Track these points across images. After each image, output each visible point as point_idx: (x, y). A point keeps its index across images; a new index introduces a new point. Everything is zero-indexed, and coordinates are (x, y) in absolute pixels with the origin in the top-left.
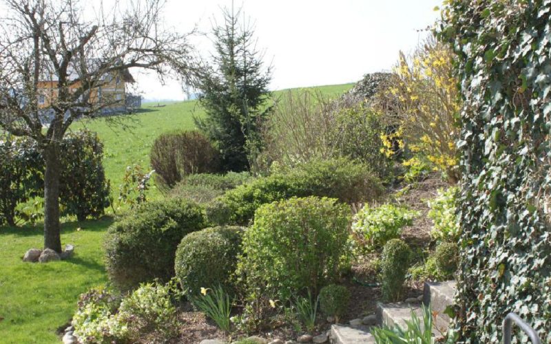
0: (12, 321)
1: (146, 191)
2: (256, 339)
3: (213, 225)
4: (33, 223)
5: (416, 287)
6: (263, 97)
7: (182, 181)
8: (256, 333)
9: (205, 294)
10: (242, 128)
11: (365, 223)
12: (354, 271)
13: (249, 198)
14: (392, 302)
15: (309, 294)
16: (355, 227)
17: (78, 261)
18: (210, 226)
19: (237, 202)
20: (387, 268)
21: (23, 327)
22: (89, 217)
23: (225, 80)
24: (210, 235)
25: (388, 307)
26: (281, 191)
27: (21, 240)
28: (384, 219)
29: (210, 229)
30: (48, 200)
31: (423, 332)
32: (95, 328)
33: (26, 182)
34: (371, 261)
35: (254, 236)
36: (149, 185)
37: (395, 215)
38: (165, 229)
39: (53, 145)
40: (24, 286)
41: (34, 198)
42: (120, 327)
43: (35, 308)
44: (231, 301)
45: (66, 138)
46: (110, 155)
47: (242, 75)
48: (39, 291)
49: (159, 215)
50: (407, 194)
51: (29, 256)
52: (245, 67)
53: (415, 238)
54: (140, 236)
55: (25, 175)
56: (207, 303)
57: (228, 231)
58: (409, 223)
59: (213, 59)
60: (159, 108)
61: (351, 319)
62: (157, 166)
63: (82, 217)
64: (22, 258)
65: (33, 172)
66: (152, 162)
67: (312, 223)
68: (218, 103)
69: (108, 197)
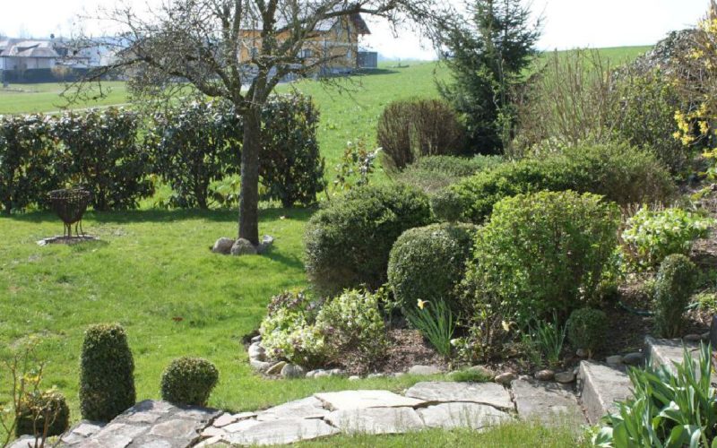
0: (192, 323)
1: (370, 174)
2: (481, 370)
3: (441, 221)
4: (229, 206)
5: (702, 320)
6: (528, 58)
7: (414, 164)
8: (483, 362)
9: (422, 307)
10: (494, 97)
11: (640, 230)
12: (621, 292)
13: (491, 189)
14: (666, 337)
15: (555, 318)
16: (627, 235)
17: (277, 257)
18: (438, 222)
19: (475, 193)
20: (663, 292)
21: (203, 331)
22: (297, 203)
23: (479, 35)
24: (436, 233)
25: (658, 343)
26: (534, 180)
27: (213, 226)
28: (666, 227)
29: (437, 225)
30: (245, 179)
31: (698, 380)
32: (285, 338)
33: (222, 156)
34: (645, 282)
35: (489, 238)
36: (373, 167)
37: (684, 223)
38: (381, 222)
39: (253, 110)
40: (210, 282)
41: (231, 176)
42: (315, 340)
43: (220, 310)
44: (454, 319)
45: (273, 102)
46: (332, 127)
47: (501, 28)
48: (228, 289)
49: (374, 204)
50: (708, 196)
51: (219, 246)
52: (507, 17)
53: (709, 255)
54: (348, 229)
55: (222, 146)
56: (423, 319)
57: (459, 229)
58: (704, 234)
59: (466, 5)
60: (399, 70)
61: (610, 355)
62: (384, 142)
63: (288, 203)
64: (211, 248)
65: (232, 143)
66: (379, 137)
67: (566, 225)
68: (469, 64)
69: (321, 179)
